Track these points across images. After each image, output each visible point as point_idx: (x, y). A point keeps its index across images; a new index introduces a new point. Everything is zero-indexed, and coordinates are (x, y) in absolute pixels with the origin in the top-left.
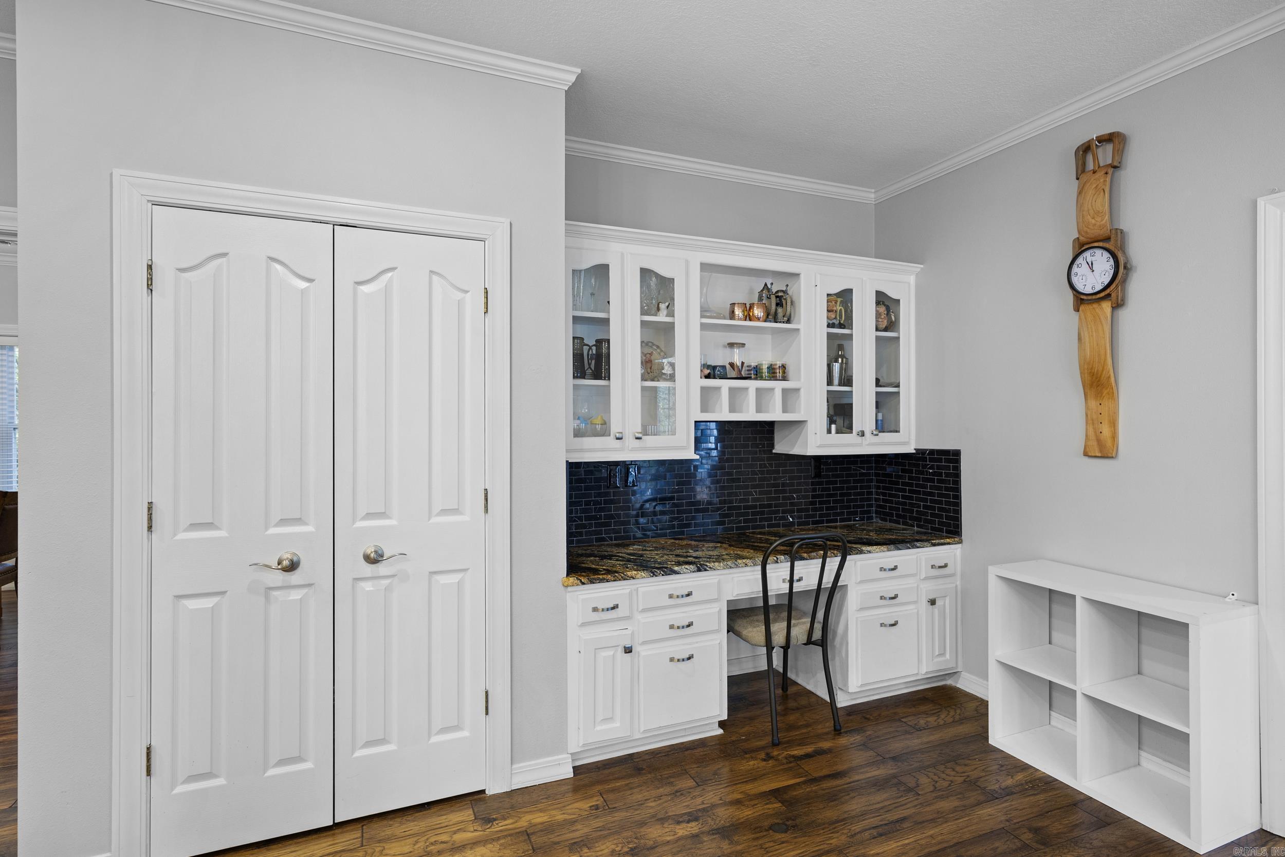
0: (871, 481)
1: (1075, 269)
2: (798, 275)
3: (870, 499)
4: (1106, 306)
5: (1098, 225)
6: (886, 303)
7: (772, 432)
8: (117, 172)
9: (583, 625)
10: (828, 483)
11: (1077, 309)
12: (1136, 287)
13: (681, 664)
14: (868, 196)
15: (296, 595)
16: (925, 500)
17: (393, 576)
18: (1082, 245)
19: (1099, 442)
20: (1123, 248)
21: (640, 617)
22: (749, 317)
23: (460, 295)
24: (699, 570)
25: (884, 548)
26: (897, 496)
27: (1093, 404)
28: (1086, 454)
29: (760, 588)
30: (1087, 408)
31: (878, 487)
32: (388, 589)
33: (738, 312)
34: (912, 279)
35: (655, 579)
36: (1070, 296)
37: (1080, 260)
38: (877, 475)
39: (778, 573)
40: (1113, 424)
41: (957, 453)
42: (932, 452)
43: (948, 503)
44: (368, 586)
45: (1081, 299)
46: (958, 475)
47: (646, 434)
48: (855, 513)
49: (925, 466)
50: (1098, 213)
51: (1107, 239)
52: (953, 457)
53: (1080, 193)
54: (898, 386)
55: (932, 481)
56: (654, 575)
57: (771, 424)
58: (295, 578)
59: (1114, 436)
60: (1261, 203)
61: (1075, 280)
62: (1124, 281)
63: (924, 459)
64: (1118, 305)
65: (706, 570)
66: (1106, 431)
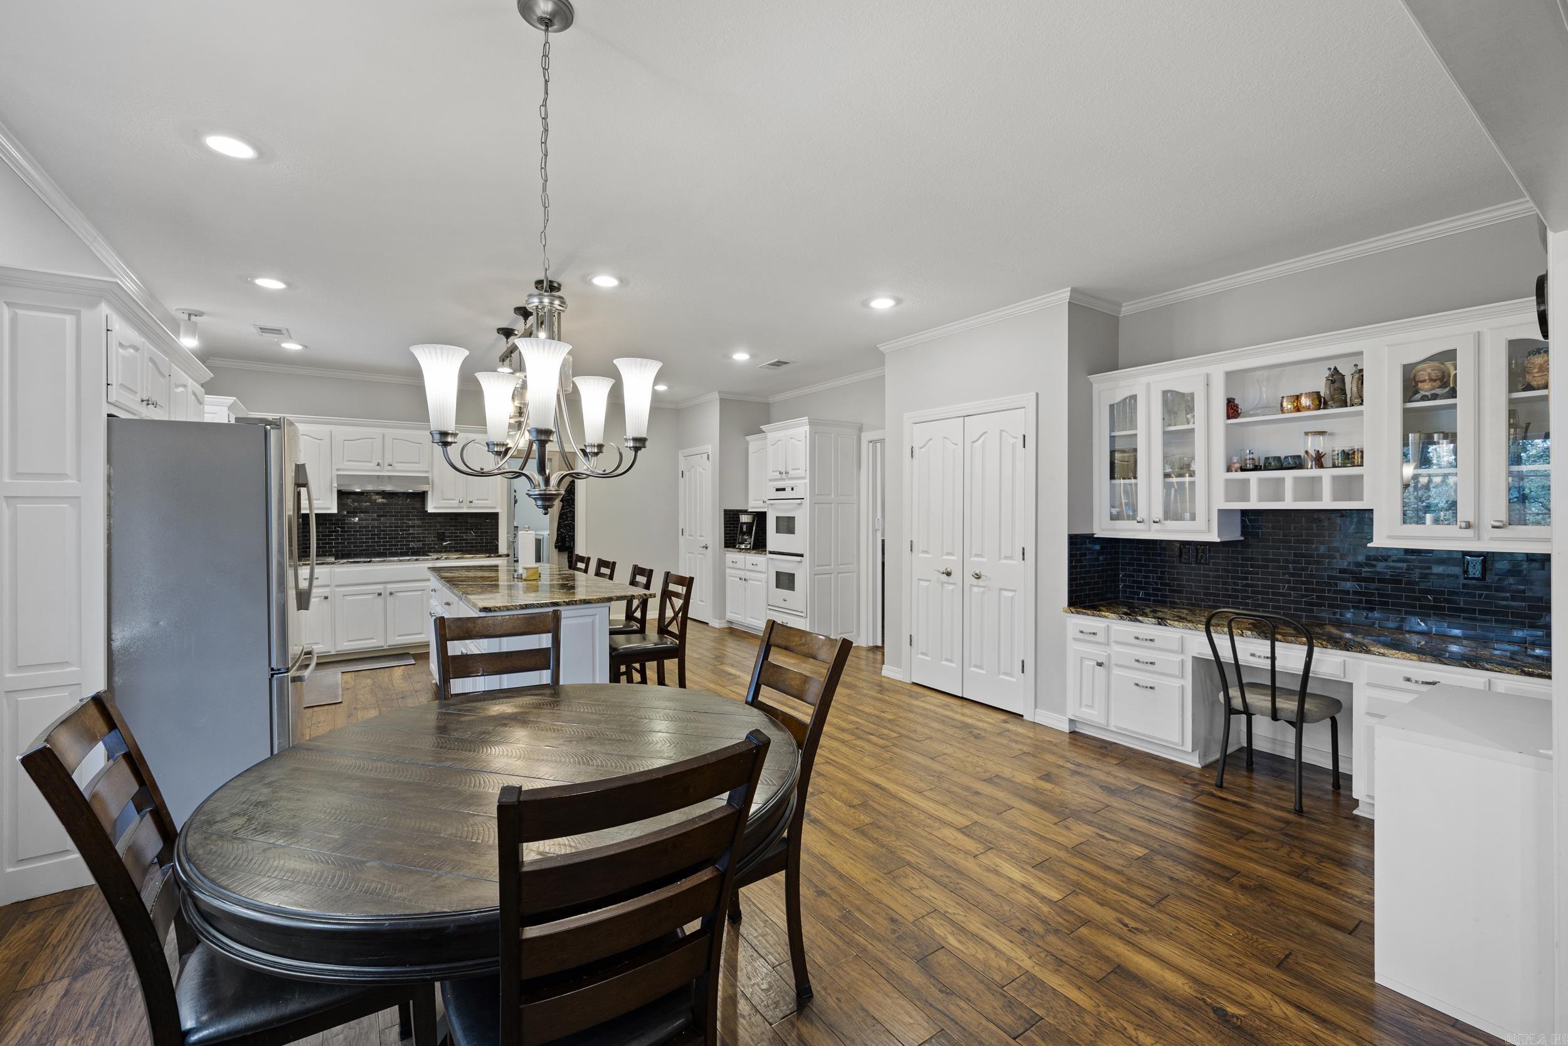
2: (1359, 353)
13: (1141, 689)
15: (951, 587)
17: (985, 587)
21: (1113, 646)
22: (1298, 409)
23: (1014, 440)
24: (1160, 624)
25: (1414, 657)
32: (983, 593)
33: (1287, 405)
35: (1122, 622)
44: (975, 589)
47: (1166, 518)
56: (1121, 618)
58: (951, 580)
65: (1166, 625)
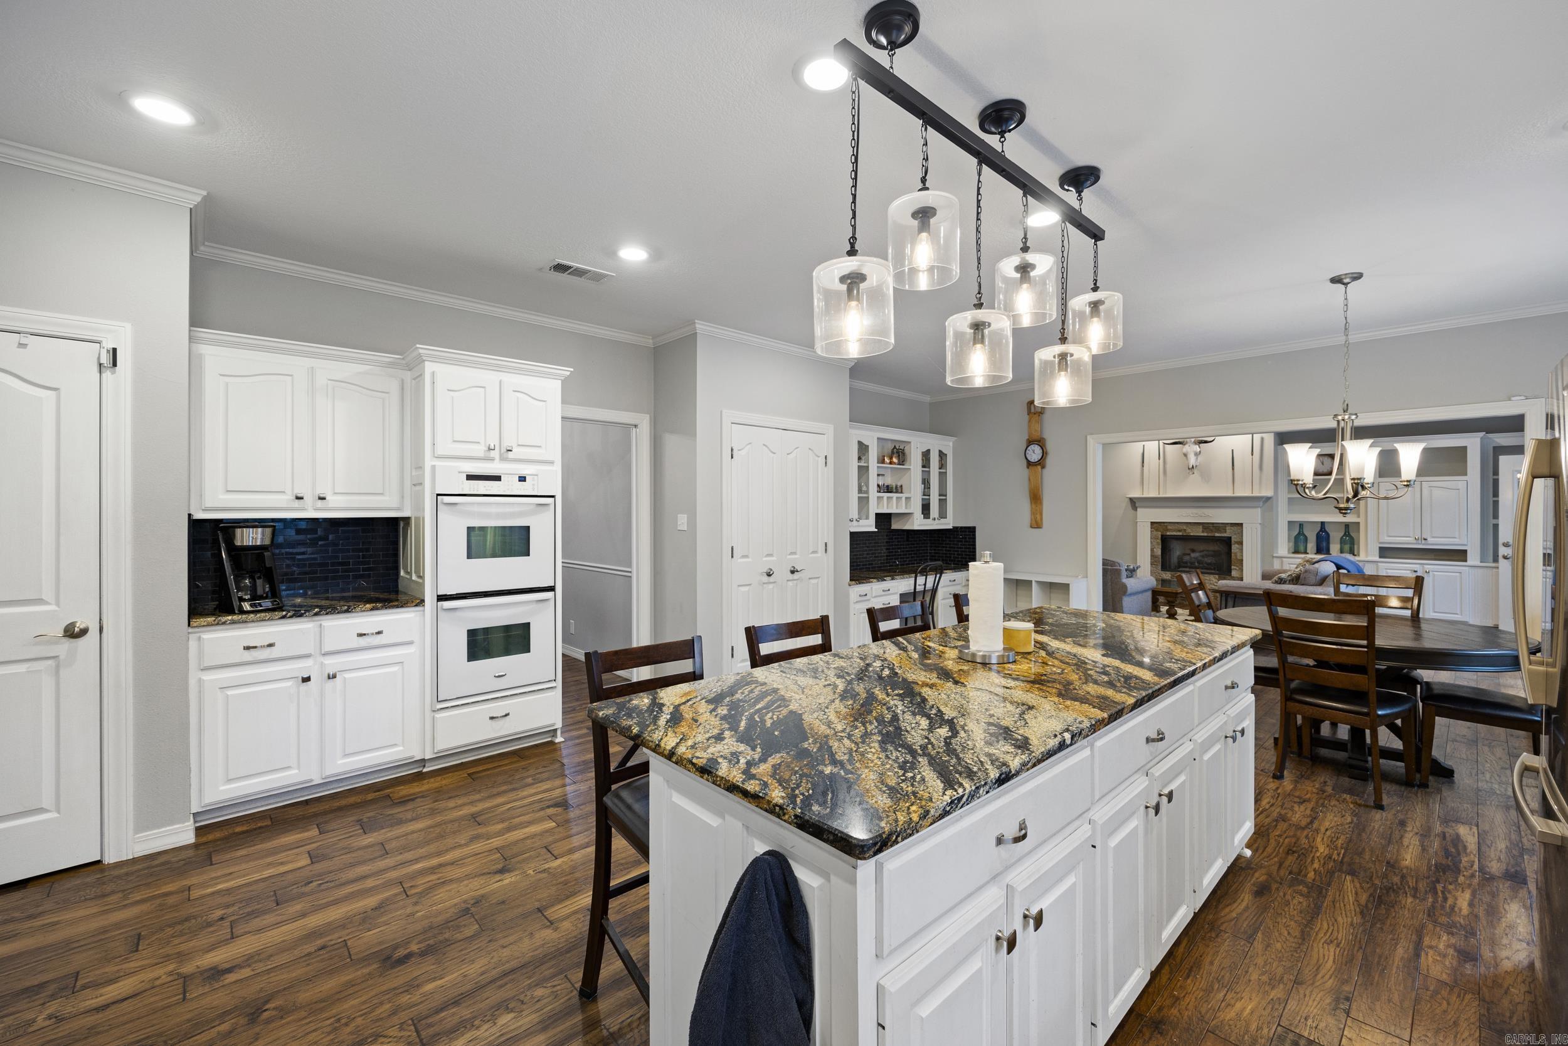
0: (927, 543)
1: (1027, 451)
2: (910, 442)
3: (927, 553)
4: (1039, 467)
5: (1036, 436)
6: (942, 455)
7: (890, 519)
8: (724, 411)
9: (857, 602)
10: (912, 544)
11: (1028, 468)
12: (1049, 461)
14: (927, 399)
15: (771, 586)
16: (958, 551)
18: (1030, 442)
19: (1036, 521)
20: (1045, 445)
21: (872, 600)
23: (817, 458)
24: (892, 579)
26: (942, 550)
27: (1034, 506)
28: (1031, 527)
29: (913, 588)
30: (1032, 508)
31: (931, 547)
34: (951, 444)
35: (878, 583)
36: (1025, 461)
37: (1029, 448)
38: (930, 540)
39: (921, 580)
40: (1041, 514)
41: (974, 528)
42: (961, 528)
43: (970, 552)
44: (790, 583)
45: (1030, 464)
46: (975, 538)
47: (863, 519)
48: (921, 560)
49: (958, 535)
50: (1036, 430)
51: (1039, 441)
52: (972, 530)
53: (1029, 421)
54: (946, 496)
55: (961, 541)
56: (878, 581)
57: (890, 514)
58: (772, 579)
59: (1041, 519)
60: (1088, 437)
61: (1027, 456)
62: (1045, 458)
63: (958, 531)
64: (1043, 467)
66: (1038, 517)
